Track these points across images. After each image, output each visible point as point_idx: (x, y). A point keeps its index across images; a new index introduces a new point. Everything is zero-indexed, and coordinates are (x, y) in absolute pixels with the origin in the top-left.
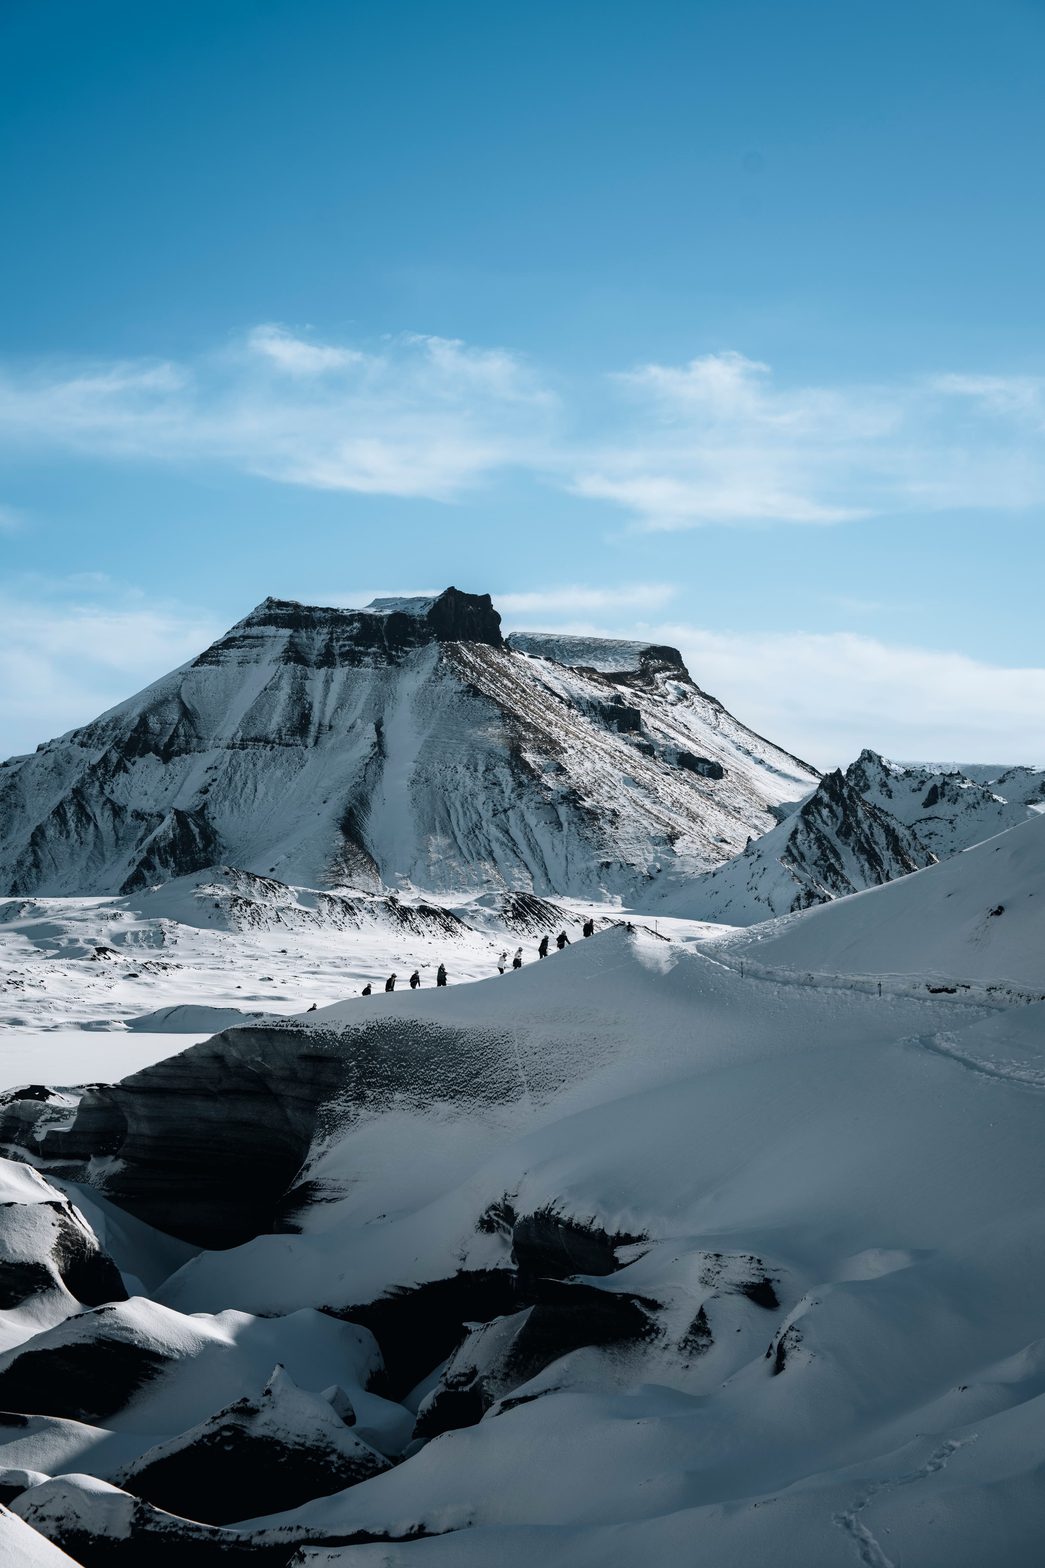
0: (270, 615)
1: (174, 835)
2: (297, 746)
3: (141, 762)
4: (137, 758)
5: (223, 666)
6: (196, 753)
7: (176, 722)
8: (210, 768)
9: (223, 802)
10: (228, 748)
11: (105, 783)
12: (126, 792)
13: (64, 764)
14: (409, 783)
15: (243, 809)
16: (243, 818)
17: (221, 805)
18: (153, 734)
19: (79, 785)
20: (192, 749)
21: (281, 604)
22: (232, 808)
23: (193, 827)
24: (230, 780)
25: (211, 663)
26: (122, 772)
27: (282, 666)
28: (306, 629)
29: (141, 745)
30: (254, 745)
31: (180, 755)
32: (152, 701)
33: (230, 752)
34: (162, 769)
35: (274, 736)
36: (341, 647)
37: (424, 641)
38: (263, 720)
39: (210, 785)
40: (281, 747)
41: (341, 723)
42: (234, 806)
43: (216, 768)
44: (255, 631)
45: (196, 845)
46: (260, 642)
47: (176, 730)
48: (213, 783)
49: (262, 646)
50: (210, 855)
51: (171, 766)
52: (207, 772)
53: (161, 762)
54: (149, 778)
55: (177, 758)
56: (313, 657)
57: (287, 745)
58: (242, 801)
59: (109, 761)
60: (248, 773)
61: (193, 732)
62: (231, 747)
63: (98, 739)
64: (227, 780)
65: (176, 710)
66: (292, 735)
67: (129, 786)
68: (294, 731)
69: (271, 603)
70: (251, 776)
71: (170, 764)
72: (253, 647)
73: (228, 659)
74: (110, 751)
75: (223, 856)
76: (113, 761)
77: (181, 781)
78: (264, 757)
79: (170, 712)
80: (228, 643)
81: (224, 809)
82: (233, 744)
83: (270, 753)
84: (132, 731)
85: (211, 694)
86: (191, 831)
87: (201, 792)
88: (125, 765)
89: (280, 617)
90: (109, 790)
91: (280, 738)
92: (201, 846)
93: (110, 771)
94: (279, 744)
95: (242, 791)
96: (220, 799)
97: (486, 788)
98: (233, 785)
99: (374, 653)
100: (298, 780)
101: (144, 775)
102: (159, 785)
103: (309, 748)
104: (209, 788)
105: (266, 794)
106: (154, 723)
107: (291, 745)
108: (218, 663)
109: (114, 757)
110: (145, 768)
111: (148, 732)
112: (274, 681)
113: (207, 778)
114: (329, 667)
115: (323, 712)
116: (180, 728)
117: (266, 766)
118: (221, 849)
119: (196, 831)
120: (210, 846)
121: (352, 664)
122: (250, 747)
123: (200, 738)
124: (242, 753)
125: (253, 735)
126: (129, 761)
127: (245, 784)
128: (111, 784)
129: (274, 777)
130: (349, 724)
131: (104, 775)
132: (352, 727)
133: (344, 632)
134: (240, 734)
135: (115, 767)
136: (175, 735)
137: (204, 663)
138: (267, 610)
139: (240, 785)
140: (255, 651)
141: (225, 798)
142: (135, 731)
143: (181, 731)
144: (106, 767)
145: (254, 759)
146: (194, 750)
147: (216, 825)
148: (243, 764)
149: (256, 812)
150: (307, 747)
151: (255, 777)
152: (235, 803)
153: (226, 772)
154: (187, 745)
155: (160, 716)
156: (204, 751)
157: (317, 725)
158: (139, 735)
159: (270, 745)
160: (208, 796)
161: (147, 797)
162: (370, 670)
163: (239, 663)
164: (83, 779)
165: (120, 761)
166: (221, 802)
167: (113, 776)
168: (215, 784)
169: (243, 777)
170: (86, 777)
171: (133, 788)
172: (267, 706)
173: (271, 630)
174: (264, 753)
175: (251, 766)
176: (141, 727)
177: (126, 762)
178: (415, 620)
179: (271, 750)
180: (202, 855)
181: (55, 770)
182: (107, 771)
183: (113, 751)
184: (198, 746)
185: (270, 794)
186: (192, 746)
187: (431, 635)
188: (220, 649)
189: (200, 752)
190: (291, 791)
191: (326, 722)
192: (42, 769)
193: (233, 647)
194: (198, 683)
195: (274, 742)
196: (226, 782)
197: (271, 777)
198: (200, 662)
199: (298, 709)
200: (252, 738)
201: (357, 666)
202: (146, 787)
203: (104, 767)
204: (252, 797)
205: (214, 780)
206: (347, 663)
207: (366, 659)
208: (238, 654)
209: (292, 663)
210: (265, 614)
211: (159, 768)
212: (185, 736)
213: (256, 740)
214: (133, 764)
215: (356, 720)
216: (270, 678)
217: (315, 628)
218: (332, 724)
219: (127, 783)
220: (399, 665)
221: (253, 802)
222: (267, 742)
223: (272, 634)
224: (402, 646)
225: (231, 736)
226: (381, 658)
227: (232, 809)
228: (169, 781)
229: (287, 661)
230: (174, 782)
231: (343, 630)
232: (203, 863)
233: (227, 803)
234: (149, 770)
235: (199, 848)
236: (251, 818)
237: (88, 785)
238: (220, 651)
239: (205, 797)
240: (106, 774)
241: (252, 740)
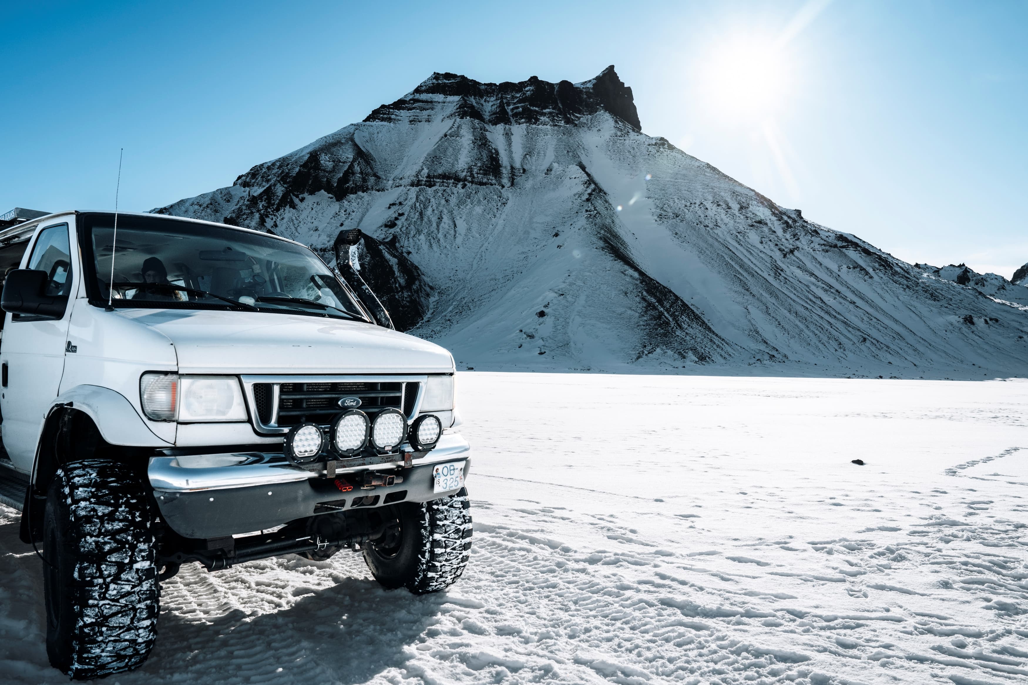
0: (438, 84)
1: (361, 265)
2: (492, 185)
3: (310, 199)
4: (306, 195)
5: (394, 123)
6: (374, 192)
7: (351, 160)
8: (394, 204)
9: (417, 235)
10: (412, 185)
11: (267, 216)
12: (292, 227)
13: (222, 203)
14: (656, 218)
15: (445, 244)
16: (447, 255)
17: (415, 239)
18: (324, 171)
19: (234, 215)
20: (369, 187)
21: (448, 76)
22: (430, 243)
23: (387, 256)
24: (421, 214)
25: (383, 120)
26: (288, 206)
27: (458, 120)
28: (475, 96)
29: (310, 182)
30: (443, 182)
31: (356, 193)
32: (324, 143)
33: (414, 190)
34: (336, 206)
35: (464, 174)
36: (512, 110)
37: (592, 110)
38: (449, 160)
39: (396, 219)
40: (474, 186)
41: (534, 168)
42: (432, 241)
43: (400, 204)
44: (424, 96)
45: (396, 281)
46: (430, 105)
47: (351, 167)
48: (400, 218)
49: (432, 109)
50: (416, 295)
51: (346, 203)
52: (389, 208)
53: (334, 199)
54: (320, 215)
55: (352, 196)
56: (487, 116)
57: (481, 184)
58: (440, 236)
59: (274, 194)
60: (441, 208)
61: (369, 170)
62: (416, 183)
63: (262, 177)
64: (417, 214)
65: (350, 150)
66: (485, 174)
67: (295, 222)
68: (486, 171)
69: (437, 76)
70: (445, 211)
71: (344, 201)
72: (422, 109)
73: (399, 118)
74: (275, 185)
75: (432, 299)
76: (278, 194)
77: (359, 217)
78: (456, 195)
79: (343, 152)
80: (400, 104)
81: (419, 243)
82: (419, 181)
83: (462, 191)
84: (301, 166)
85: (384, 143)
86: (387, 261)
87: (386, 226)
88: (291, 199)
89: (448, 86)
90: (272, 223)
91: (472, 175)
92: (402, 281)
93: (274, 204)
94: (472, 182)
95: (438, 226)
96: (412, 233)
97: (752, 226)
98: (425, 219)
99: (550, 113)
100: (504, 216)
101: (314, 211)
102: (332, 220)
103: (506, 188)
104: (396, 222)
105: (469, 229)
106: (325, 161)
107: (485, 184)
108: (389, 120)
109: (280, 190)
110: (315, 205)
111: (319, 169)
112: (453, 130)
113: (392, 213)
114: (506, 124)
115: (511, 158)
116: (356, 166)
117: (461, 203)
118: (428, 289)
119: (393, 261)
120: (414, 283)
121: (529, 121)
122: (438, 184)
123: (378, 178)
124: (430, 191)
125: (440, 171)
126: (297, 196)
127: (440, 218)
128: (274, 218)
129: (474, 213)
130: (545, 167)
131: (266, 208)
132: (549, 170)
133: (513, 98)
134: (426, 171)
135: (280, 200)
136: (350, 172)
137: (376, 119)
138: (434, 81)
139: (434, 219)
140: (425, 113)
141: (419, 232)
142: (305, 165)
143: (357, 168)
144: (269, 200)
145: (446, 195)
146: (372, 188)
147: (415, 258)
148: (433, 200)
149: (461, 248)
150: (503, 187)
151: (451, 212)
152: (432, 239)
153: (414, 207)
154: (364, 182)
155: (332, 154)
156: (383, 190)
157: (509, 168)
158: (309, 170)
159: (461, 183)
160: (396, 230)
161: (317, 233)
162: (548, 127)
163: (411, 121)
164: (240, 210)
165: (285, 196)
166: (414, 236)
167: (278, 210)
168: (403, 219)
169: (436, 212)
170: (244, 207)
171: (301, 224)
172: (451, 149)
173: (439, 97)
174: (455, 190)
175: (443, 202)
176: (312, 163)
177: (294, 198)
178: (581, 91)
179: (463, 188)
180: (406, 294)
181: (211, 206)
182: (270, 204)
183: (279, 185)
184: (376, 184)
185: (474, 230)
186: (369, 184)
187: (599, 104)
188: (391, 108)
189: (378, 191)
190: (499, 227)
191: (518, 165)
192: (196, 207)
193: (403, 109)
194: (371, 134)
195: (465, 180)
196: (416, 217)
197: (470, 213)
198: (372, 118)
199: (485, 154)
200: (440, 175)
201: (535, 123)
202: (316, 223)
203: (266, 199)
204: (452, 232)
205: (401, 215)
206: (523, 120)
207: (542, 118)
208: (409, 115)
209: (468, 118)
210: (433, 84)
211: (332, 206)
212: (361, 173)
213: (445, 177)
214: (302, 200)
215: (551, 164)
216: (449, 128)
217: (482, 97)
218: (525, 167)
219: (294, 218)
220: (576, 125)
221: (455, 237)
222: (457, 179)
223: (440, 100)
224: (574, 111)
225: (414, 174)
226: (558, 117)
227: (431, 245)
228: (345, 217)
229: (463, 115)
230: (350, 218)
231: (513, 96)
232: (408, 307)
233: (422, 237)
234: (319, 207)
235: (400, 284)
236: (457, 255)
237: (245, 216)
238: (391, 110)
239: (392, 231)
240: (268, 207)
241: (439, 176)
